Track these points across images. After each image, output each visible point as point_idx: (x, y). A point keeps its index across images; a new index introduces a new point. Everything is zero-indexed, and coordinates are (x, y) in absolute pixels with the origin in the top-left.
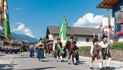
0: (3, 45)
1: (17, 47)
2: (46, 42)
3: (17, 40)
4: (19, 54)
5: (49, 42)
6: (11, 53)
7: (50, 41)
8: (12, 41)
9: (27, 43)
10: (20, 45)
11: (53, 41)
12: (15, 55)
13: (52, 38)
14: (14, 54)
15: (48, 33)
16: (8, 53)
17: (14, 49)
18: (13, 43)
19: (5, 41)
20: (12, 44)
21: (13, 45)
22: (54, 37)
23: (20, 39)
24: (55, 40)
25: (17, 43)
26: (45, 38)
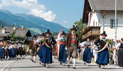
2: (83, 30)
3: (14, 29)
4: (20, 61)
5: (89, 30)
7: (91, 28)
8: (3, 31)
10: (22, 39)
11: (99, 28)
12: (11, 62)
13: (97, 20)
15: (87, 9)
18: (6, 35)
20: (4, 37)
22: (102, 20)
23: (22, 26)
24: (104, 26)
25: (16, 35)
26: (79, 21)
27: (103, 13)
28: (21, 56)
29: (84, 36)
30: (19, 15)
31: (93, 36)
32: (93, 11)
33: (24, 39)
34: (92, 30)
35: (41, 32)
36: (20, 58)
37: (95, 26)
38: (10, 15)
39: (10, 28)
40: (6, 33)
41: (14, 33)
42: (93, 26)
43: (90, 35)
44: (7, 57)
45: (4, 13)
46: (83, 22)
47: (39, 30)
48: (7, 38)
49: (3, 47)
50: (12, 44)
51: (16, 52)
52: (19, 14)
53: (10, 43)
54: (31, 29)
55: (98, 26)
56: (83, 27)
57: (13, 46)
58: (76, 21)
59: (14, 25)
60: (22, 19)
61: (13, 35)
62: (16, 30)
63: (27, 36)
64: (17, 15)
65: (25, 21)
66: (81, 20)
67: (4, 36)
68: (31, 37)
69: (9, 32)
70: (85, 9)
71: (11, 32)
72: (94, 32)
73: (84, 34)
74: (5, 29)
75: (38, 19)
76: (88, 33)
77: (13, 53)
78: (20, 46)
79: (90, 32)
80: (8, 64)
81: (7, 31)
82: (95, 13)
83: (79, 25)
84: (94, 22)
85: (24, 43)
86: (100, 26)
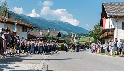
0: (26, 39)
1: (49, 42)
2: (101, 32)
3: (49, 31)
5: (106, 31)
6: (41, 53)
8: (41, 33)
9: (67, 36)
10: (54, 39)
11: (113, 30)
12: (48, 56)
14: (46, 54)
16: (35, 52)
17: (46, 45)
18: (43, 36)
19: (30, 33)
21: (44, 39)
22: (115, 23)
23: (54, 29)
24: (117, 28)
25: (50, 36)
26: (98, 24)
27: (116, 18)
28: (55, 52)
29: (101, 36)
30: (51, 22)
31: (109, 36)
32: (109, 17)
33: (56, 39)
34: (108, 31)
35: (68, 33)
36: (54, 53)
37: (110, 28)
38: (45, 22)
39: (45, 31)
40: (42, 34)
41: (49, 35)
42: (108, 28)
43: (106, 35)
44: (44, 53)
45: (40, 20)
46: (101, 25)
47: (67, 32)
48: (44, 38)
49: (41, 45)
50: (48, 42)
51: (51, 48)
52: (51, 20)
53: (46, 42)
54: (60, 31)
55: (112, 28)
56: (100, 29)
57: (49, 44)
58: (95, 25)
59: (48, 29)
60: (53, 24)
61: (48, 36)
62: (50, 32)
63: (58, 37)
64: (50, 22)
65: (56, 25)
66: (99, 24)
67: (41, 37)
68: (61, 37)
69: (45, 34)
70: (103, 16)
71: (47, 34)
72: (110, 33)
73: (101, 34)
74: (42, 32)
75: (66, 24)
76: (105, 34)
77: (49, 49)
78: (54, 44)
79: (106, 33)
80: (46, 57)
81: (43, 33)
82: (110, 18)
83: (97, 28)
84: (109, 25)
85: (57, 42)
86: (114, 28)
